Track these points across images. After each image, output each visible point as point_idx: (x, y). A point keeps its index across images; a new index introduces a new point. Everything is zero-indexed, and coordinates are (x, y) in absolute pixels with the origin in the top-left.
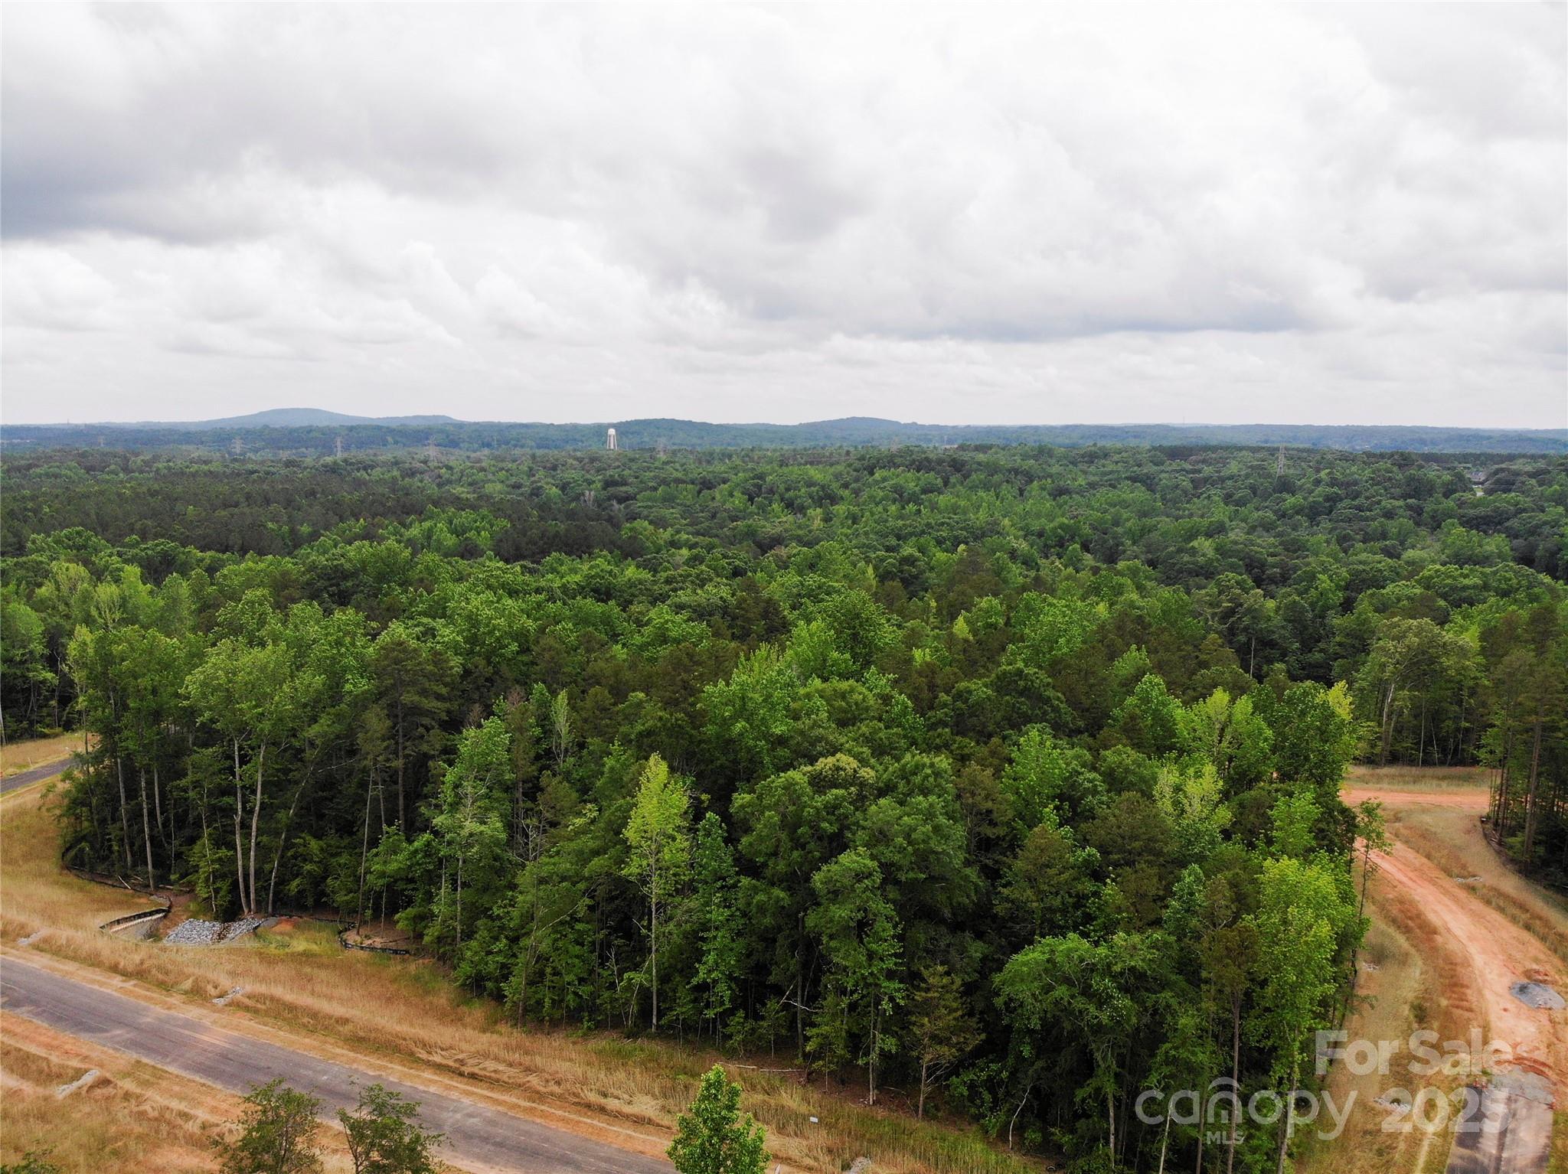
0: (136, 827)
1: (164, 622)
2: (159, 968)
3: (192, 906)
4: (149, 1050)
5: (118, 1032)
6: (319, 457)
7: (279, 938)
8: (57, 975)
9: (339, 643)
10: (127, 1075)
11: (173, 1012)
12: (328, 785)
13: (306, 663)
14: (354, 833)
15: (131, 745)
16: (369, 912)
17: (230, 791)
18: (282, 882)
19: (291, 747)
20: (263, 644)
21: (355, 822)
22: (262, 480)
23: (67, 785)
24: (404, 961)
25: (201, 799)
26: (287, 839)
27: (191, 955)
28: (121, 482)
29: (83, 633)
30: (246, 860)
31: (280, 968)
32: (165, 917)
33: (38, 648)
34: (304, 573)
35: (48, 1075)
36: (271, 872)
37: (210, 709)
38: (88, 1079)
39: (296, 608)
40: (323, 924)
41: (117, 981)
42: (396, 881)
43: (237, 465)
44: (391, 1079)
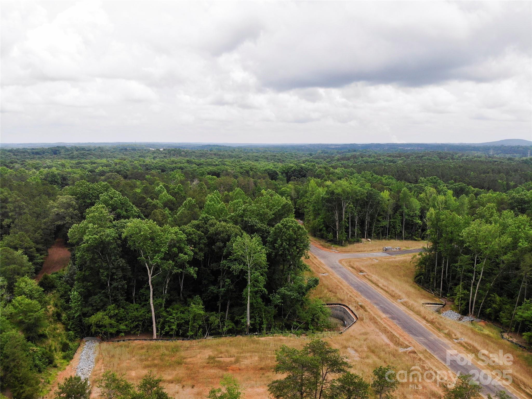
0: (439, 275)
1: (458, 210)
2: (438, 323)
3: (452, 306)
4: (430, 348)
5: (422, 338)
6: (521, 157)
7: (479, 327)
8: (407, 314)
9: (519, 227)
10: (421, 353)
11: (440, 339)
12: (507, 278)
13: (506, 232)
14: (513, 298)
15: (442, 249)
16: (513, 329)
17: (472, 271)
18: (484, 308)
19: (495, 262)
20: (491, 223)
21: (514, 294)
22: (498, 165)
23: (420, 257)
24: (523, 350)
25: (461, 272)
26: (488, 294)
27: (449, 322)
28: (451, 163)
29: (432, 210)
30: (473, 296)
31: (477, 337)
32: (443, 307)
33: (418, 213)
34: (509, 200)
35: (398, 343)
36: (481, 303)
37: (469, 242)
38: (409, 349)
39: (505, 212)
40: (496, 327)
41: (424, 322)
42: (526, 320)
43: (490, 159)
44: (509, 391)
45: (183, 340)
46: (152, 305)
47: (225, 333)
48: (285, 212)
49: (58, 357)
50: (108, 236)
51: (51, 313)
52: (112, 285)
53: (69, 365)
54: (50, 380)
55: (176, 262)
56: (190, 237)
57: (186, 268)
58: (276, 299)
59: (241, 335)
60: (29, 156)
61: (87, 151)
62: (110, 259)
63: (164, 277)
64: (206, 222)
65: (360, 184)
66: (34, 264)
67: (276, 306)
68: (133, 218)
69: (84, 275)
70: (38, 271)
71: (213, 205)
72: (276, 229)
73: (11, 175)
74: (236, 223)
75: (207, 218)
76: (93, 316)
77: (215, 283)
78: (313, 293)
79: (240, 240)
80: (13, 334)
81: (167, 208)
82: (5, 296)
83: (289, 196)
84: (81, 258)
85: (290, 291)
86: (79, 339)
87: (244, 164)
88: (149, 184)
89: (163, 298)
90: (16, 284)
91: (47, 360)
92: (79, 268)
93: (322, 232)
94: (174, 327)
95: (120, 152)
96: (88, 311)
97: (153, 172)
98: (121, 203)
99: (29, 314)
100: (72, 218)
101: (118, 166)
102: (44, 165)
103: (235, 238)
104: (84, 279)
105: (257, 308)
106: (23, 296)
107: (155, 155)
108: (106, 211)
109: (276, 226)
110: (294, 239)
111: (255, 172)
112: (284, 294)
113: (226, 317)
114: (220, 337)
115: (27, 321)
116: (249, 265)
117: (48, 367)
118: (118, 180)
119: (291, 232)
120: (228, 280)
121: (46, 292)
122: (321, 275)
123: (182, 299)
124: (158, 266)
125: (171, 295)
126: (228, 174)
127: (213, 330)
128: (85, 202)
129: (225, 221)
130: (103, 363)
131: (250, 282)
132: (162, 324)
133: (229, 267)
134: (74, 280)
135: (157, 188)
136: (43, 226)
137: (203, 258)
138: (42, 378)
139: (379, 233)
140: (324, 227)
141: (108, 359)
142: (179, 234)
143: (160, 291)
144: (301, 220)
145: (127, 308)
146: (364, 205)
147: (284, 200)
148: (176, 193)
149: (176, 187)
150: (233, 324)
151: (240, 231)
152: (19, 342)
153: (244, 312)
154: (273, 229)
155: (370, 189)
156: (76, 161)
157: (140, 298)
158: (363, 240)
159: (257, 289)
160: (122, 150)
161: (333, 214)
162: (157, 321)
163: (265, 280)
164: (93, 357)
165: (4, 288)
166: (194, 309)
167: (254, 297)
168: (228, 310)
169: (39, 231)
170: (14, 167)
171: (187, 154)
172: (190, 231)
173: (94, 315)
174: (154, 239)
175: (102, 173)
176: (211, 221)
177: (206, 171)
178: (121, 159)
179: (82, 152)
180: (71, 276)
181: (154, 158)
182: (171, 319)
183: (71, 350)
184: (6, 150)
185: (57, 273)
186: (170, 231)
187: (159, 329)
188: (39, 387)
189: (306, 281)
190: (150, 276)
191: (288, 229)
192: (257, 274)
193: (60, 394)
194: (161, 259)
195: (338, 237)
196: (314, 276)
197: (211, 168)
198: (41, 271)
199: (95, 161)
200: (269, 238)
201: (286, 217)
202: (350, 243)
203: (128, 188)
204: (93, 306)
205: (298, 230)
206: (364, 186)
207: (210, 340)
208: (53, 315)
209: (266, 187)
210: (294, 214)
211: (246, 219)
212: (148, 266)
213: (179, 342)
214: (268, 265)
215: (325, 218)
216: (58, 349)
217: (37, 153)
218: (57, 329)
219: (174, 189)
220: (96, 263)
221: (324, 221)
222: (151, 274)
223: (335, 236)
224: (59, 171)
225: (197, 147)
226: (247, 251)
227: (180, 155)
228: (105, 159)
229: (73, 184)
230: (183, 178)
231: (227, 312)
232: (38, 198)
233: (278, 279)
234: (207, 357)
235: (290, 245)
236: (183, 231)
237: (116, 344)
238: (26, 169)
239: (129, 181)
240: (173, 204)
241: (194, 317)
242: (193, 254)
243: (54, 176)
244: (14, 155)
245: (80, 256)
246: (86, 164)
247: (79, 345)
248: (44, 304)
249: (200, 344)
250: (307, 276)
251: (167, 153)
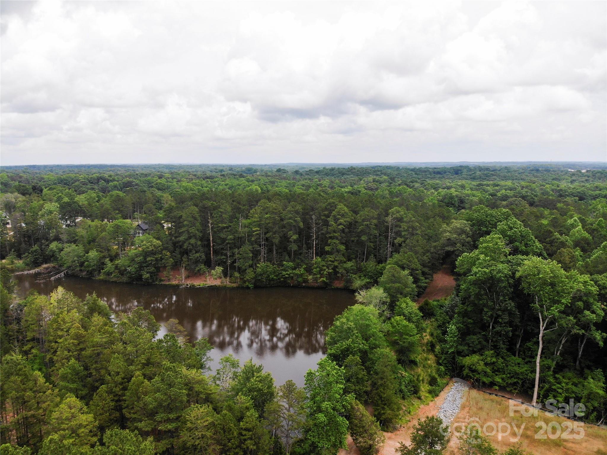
45: (569, 418)
46: (538, 364)
49: (424, 388)
50: (499, 271)
51: (426, 341)
52: (495, 328)
53: (433, 402)
54: (411, 410)
55: (579, 320)
56: (603, 292)
57: (590, 330)
60: (430, 176)
61: (493, 171)
62: (498, 299)
63: (560, 335)
66: (418, 287)
68: (533, 255)
69: (466, 310)
70: (421, 294)
73: (409, 194)
76: (467, 357)
80: (387, 352)
81: (578, 248)
82: (385, 313)
84: (465, 290)
86: (449, 377)
88: (560, 214)
89: (553, 360)
90: (398, 303)
91: (412, 389)
92: (462, 300)
94: (560, 399)
95: (529, 173)
96: (463, 351)
97: (568, 199)
98: (521, 235)
99: (404, 336)
100: (463, 246)
101: (525, 190)
102: (443, 186)
104: (465, 314)
106: (402, 317)
107: (574, 178)
108: (502, 242)
115: (401, 343)
117: (412, 396)
118: (522, 208)
121: (425, 318)
123: (578, 367)
124: (555, 319)
125: (564, 360)
128: (480, 229)
130: (468, 412)
132: (546, 391)
134: (454, 313)
135: (570, 221)
136: (432, 250)
138: (405, 406)
141: (475, 410)
143: (552, 350)
145: (508, 359)
148: (595, 229)
149: (596, 221)
152: (390, 362)
156: (478, 183)
157: (524, 353)
160: (532, 170)
162: (541, 385)
164: (459, 402)
165: (386, 304)
166: (592, 385)
169: (428, 254)
170: (413, 186)
172: (604, 283)
173: (469, 356)
174: (555, 285)
175: (505, 198)
178: (529, 182)
179: (486, 172)
180: (453, 307)
181: (572, 182)
182: (558, 388)
183: (439, 386)
184: (409, 169)
185: (438, 301)
186: (577, 279)
187: (541, 396)
188: (400, 414)
190: (542, 329)
193: (418, 430)
194: (560, 312)
198: (424, 295)
199: (499, 183)
203: (533, 218)
204: (469, 347)
207: (604, 430)
208: (427, 344)
212: (542, 317)
213: (563, 420)
216: (426, 381)
217: (439, 173)
218: (429, 360)
219: (592, 225)
220: (480, 300)
222: (544, 328)
224: (457, 193)
228: (511, 181)
229: (470, 208)
232: (432, 220)
234: (595, 450)
236: (596, 282)
237: (487, 396)
238: (425, 189)
239: (535, 210)
240: (588, 244)
241: (589, 395)
242: (603, 314)
243: (452, 198)
244: (416, 174)
245: (466, 289)
246: (488, 185)
247: (448, 384)
248: (421, 330)
249: (589, 430)
251: (591, 175)
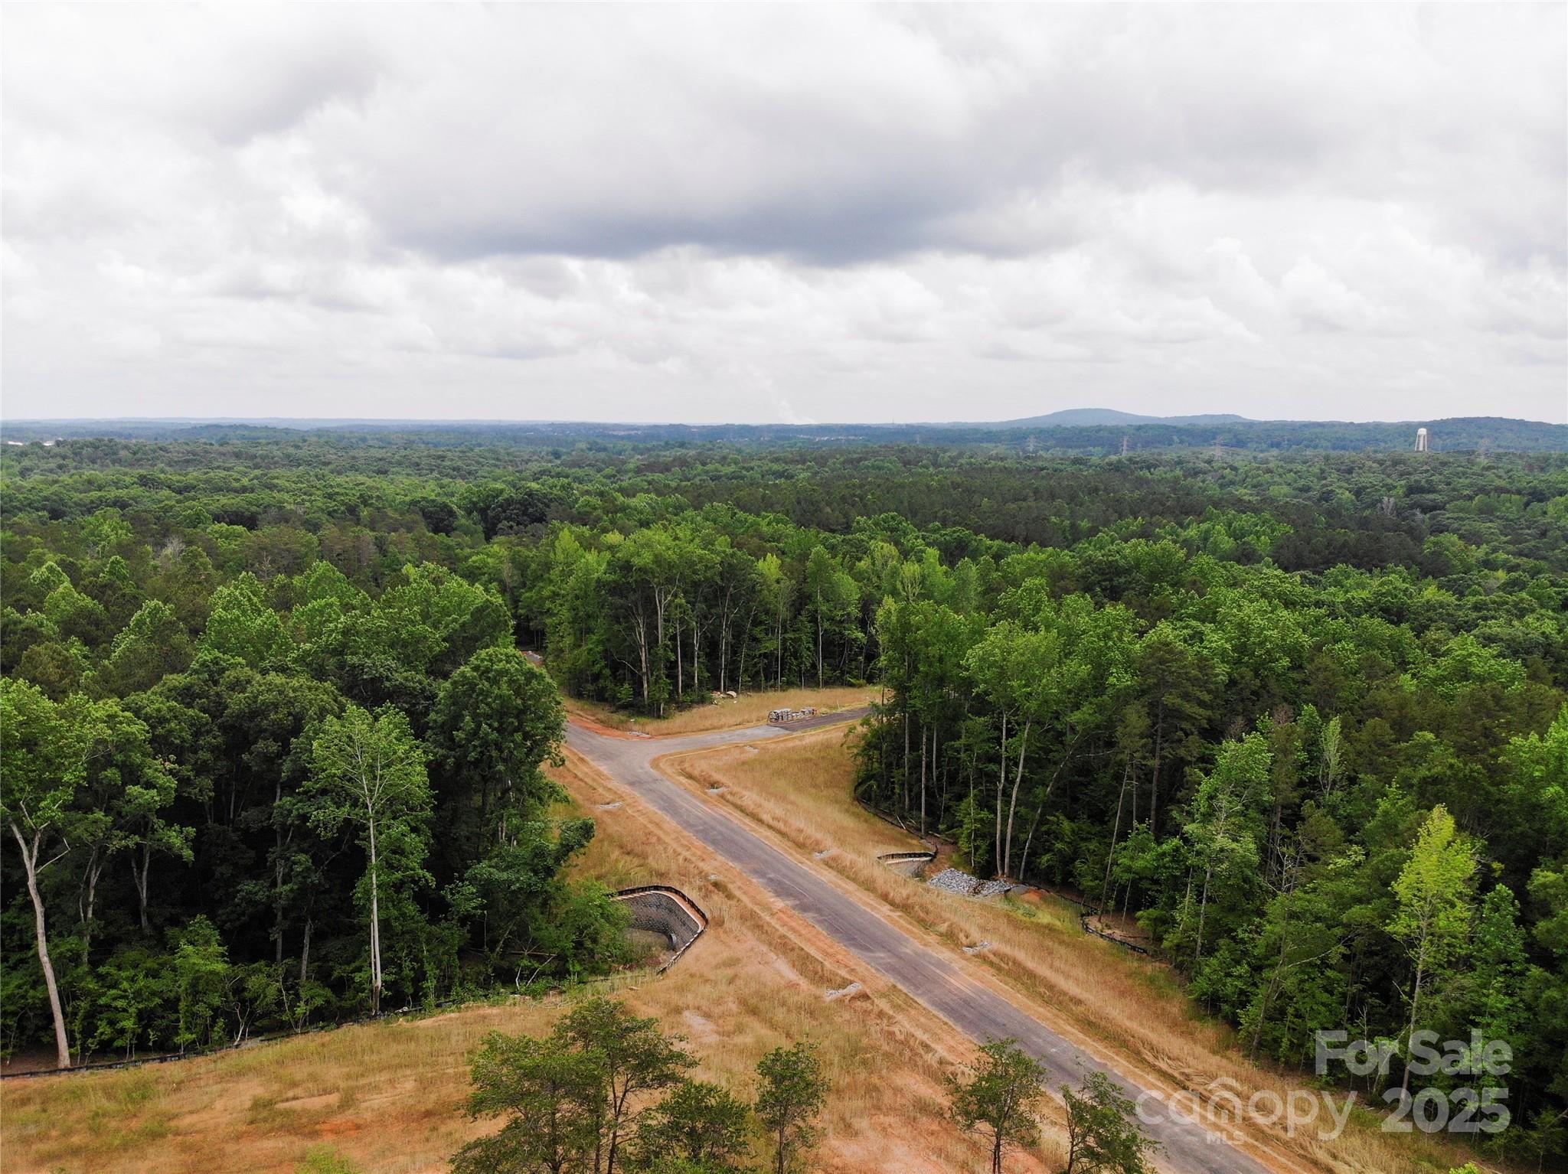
0: (915, 776)
1: (953, 600)
2: (921, 906)
3: (955, 857)
4: (905, 979)
5: (882, 955)
6: (1104, 456)
7: (1026, 906)
8: (839, 891)
9: (1106, 636)
10: (884, 995)
11: (929, 950)
12: (1085, 770)
13: (1074, 651)
14: (1105, 823)
15: (918, 703)
16: (1112, 903)
17: (995, 759)
18: (1034, 854)
19: (1053, 729)
20: (1036, 629)
21: (1107, 812)
22: (1049, 476)
23: (865, 729)
24: (1140, 959)
25: (971, 762)
26: (1042, 815)
27: (949, 901)
28: (931, 475)
29: (889, 602)
30: (1004, 827)
31: (1023, 934)
32: (931, 861)
33: (854, 611)
34: (1080, 567)
35: (821, 977)
36: (1025, 842)
37: (986, 682)
38: (852, 990)
39: (1070, 599)
40: (1068, 903)
41: (886, 908)
42: (1141, 879)
43: (1029, 462)
44: (1116, 1071)
45: (163, 1060)
46: (45, 959)
47: (301, 1022)
48: (483, 632)
55: (119, 813)
56: (160, 731)
57: (154, 831)
58: (465, 897)
59: (356, 1021)
63: (81, 867)
64: (217, 677)
65: (703, 540)
67: (464, 920)
71: (238, 621)
72: (455, 683)
74: (320, 674)
75: (217, 663)
77: (259, 869)
78: (577, 865)
79: (337, 728)
81: (73, 638)
83: (495, 581)
85: (508, 867)
87: (339, 485)
88: (8, 558)
89: (81, 935)
93: (601, 683)
94: (129, 1024)
97: (23, 518)
103: (321, 721)
105: (403, 933)
107: (26, 463)
109: (456, 675)
110: (515, 712)
111: (378, 509)
112: (489, 881)
113: (304, 972)
114: (288, 1036)
116: (370, 805)
119: (505, 690)
120: (302, 857)
122: (599, 809)
123: (148, 931)
124: (57, 831)
125: (109, 923)
126: (284, 518)
127: (261, 1017)
129: (282, 669)
131: (378, 855)
132: (85, 1018)
133: (305, 818)
135: (38, 574)
137: (212, 794)
139: (758, 673)
140: (606, 666)
142: (121, 723)
143: (71, 912)
144: (536, 650)
146: (716, 597)
147: (478, 594)
148: (105, 586)
149: (104, 565)
150: (328, 992)
151: (335, 701)
153: (360, 951)
154: (447, 685)
155: (729, 551)
158: (716, 695)
159: (399, 875)
161: (632, 629)
162: (69, 1009)
163: (426, 844)
166: (194, 960)
167: (393, 902)
168: (306, 949)
171: (139, 456)
172: (159, 710)
174: (36, 744)
176: (231, 674)
177: (208, 511)
181: (24, 473)
182: (115, 999)
186: (89, 712)
187: (78, 1036)
189: (557, 832)
190: (29, 865)
191: (494, 682)
192: (399, 828)
194: (65, 808)
195: (646, 693)
196: (578, 814)
197: (225, 500)
200: (432, 716)
201: (487, 647)
202: (682, 707)
205: (528, 681)
206: (713, 545)
207: (256, 1052)
209: (417, 555)
210: (513, 634)
211: (355, 659)
212: (22, 833)
213: (150, 1069)
214: (435, 797)
215: (608, 640)
219: (95, 574)
221: (606, 651)
222: (34, 861)
223: (638, 692)
225: (174, 432)
226: (363, 761)
227: (114, 462)
230: (126, 536)
231: (305, 956)
233: (468, 839)
234: (248, 1104)
235: (505, 730)
236: (137, 712)
240: (97, 623)
241: (194, 985)
242: (174, 784)
249: (222, 1066)
250: (557, 818)
251: (69, 453)
